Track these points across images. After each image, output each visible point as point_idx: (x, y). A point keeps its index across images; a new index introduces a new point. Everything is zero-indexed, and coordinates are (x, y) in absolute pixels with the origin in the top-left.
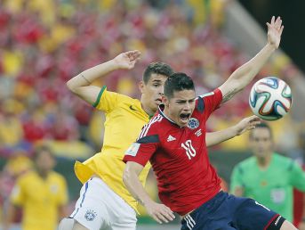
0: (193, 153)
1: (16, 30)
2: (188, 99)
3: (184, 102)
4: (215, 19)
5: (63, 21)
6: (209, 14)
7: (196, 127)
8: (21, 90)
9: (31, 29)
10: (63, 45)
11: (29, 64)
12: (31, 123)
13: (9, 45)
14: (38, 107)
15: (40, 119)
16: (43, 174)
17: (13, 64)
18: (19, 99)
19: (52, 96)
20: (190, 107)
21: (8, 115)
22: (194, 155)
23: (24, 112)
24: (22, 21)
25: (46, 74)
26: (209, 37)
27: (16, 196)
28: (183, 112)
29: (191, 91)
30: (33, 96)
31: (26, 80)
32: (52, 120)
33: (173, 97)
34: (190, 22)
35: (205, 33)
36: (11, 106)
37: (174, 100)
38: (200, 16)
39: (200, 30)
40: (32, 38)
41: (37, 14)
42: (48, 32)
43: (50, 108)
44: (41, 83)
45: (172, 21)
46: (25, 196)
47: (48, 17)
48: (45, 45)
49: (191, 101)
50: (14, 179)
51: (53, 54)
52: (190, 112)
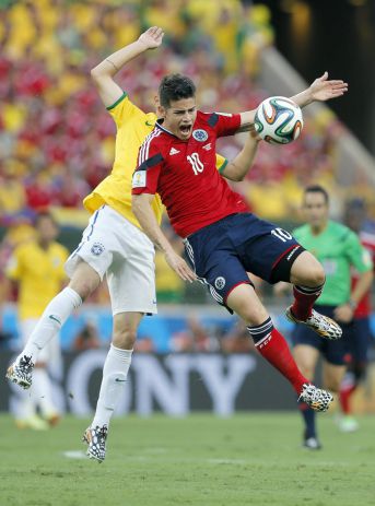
0: (200, 167)
1: (17, 79)
2: (186, 109)
3: (183, 112)
4: (249, 68)
5: (72, 69)
6: (241, 62)
7: (204, 140)
8: (24, 149)
9: (36, 78)
10: (72, 98)
11: (33, 119)
12: (35, 188)
13: (10, 97)
14: (44, 168)
15: (46, 183)
16: (44, 245)
17: (14, 119)
18: (22, 159)
19: (59, 156)
20: (190, 118)
21: (9, 178)
22: (201, 171)
23: (27, 174)
24: (24, 69)
25: (53, 130)
26: (241, 88)
27: (12, 269)
28: (183, 124)
29: (190, 99)
30: (37, 156)
31: (29, 137)
32: (60, 184)
33: (170, 107)
34: (219, 71)
35: (237, 84)
36: (13, 167)
37: (171, 111)
38: (231, 63)
39: (231, 81)
40: (37, 89)
41: (43, 61)
42: (55, 82)
43: (57, 170)
44: (47, 141)
45: (198, 70)
46: (24, 269)
47: (55, 65)
48: (52, 97)
49: (191, 110)
50: (11, 249)
51: (61, 107)
52: (191, 123)
